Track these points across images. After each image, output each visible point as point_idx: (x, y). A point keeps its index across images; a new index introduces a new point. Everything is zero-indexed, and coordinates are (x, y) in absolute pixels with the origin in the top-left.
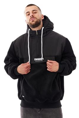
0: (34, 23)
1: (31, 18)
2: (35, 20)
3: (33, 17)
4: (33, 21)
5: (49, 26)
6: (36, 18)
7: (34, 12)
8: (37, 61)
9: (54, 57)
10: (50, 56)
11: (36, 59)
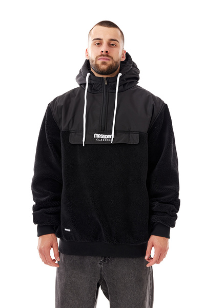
0: (104, 67)
1: (101, 55)
2: (109, 63)
3: (108, 56)
5: (133, 72)
6: (112, 59)
7: (112, 42)
8: (100, 139)
9: (138, 135)
10: (129, 132)
11: (98, 135)
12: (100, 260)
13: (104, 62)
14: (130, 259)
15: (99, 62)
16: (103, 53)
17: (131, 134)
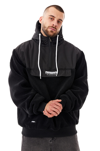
0: (51, 34)
3: (55, 28)
4: (52, 32)
8: (49, 74)
9: (71, 70)
10: (65, 69)
11: (48, 72)
12: (50, 139)
13: (53, 31)
14: (68, 137)
15: (49, 30)
16: (53, 26)
17: (66, 71)
